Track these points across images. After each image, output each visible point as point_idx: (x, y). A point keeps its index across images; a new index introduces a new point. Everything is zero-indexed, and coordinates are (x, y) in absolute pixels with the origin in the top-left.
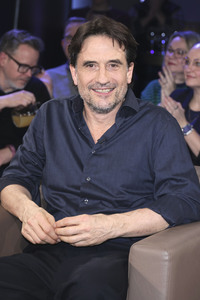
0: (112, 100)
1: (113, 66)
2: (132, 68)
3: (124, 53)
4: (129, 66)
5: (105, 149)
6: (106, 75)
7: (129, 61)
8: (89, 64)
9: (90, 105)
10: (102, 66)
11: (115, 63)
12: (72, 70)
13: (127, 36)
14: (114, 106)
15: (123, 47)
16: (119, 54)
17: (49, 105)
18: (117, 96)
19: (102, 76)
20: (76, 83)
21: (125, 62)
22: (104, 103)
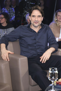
4: (42, 17)
8: (34, 16)
10: (37, 17)
11: (39, 16)
18: (39, 23)
19: (36, 19)
21: (42, 16)
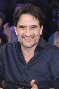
0: (32, 43)
1: (33, 28)
2: (42, 28)
3: (38, 22)
5: (31, 66)
6: (29, 32)
7: (41, 25)
9: (23, 45)
12: (15, 28)
13: (40, 14)
14: (33, 46)
15: (38, 19)
16: (36, 22)
17: (7, 45)
20: (17, 34)
22: (28, 45)
